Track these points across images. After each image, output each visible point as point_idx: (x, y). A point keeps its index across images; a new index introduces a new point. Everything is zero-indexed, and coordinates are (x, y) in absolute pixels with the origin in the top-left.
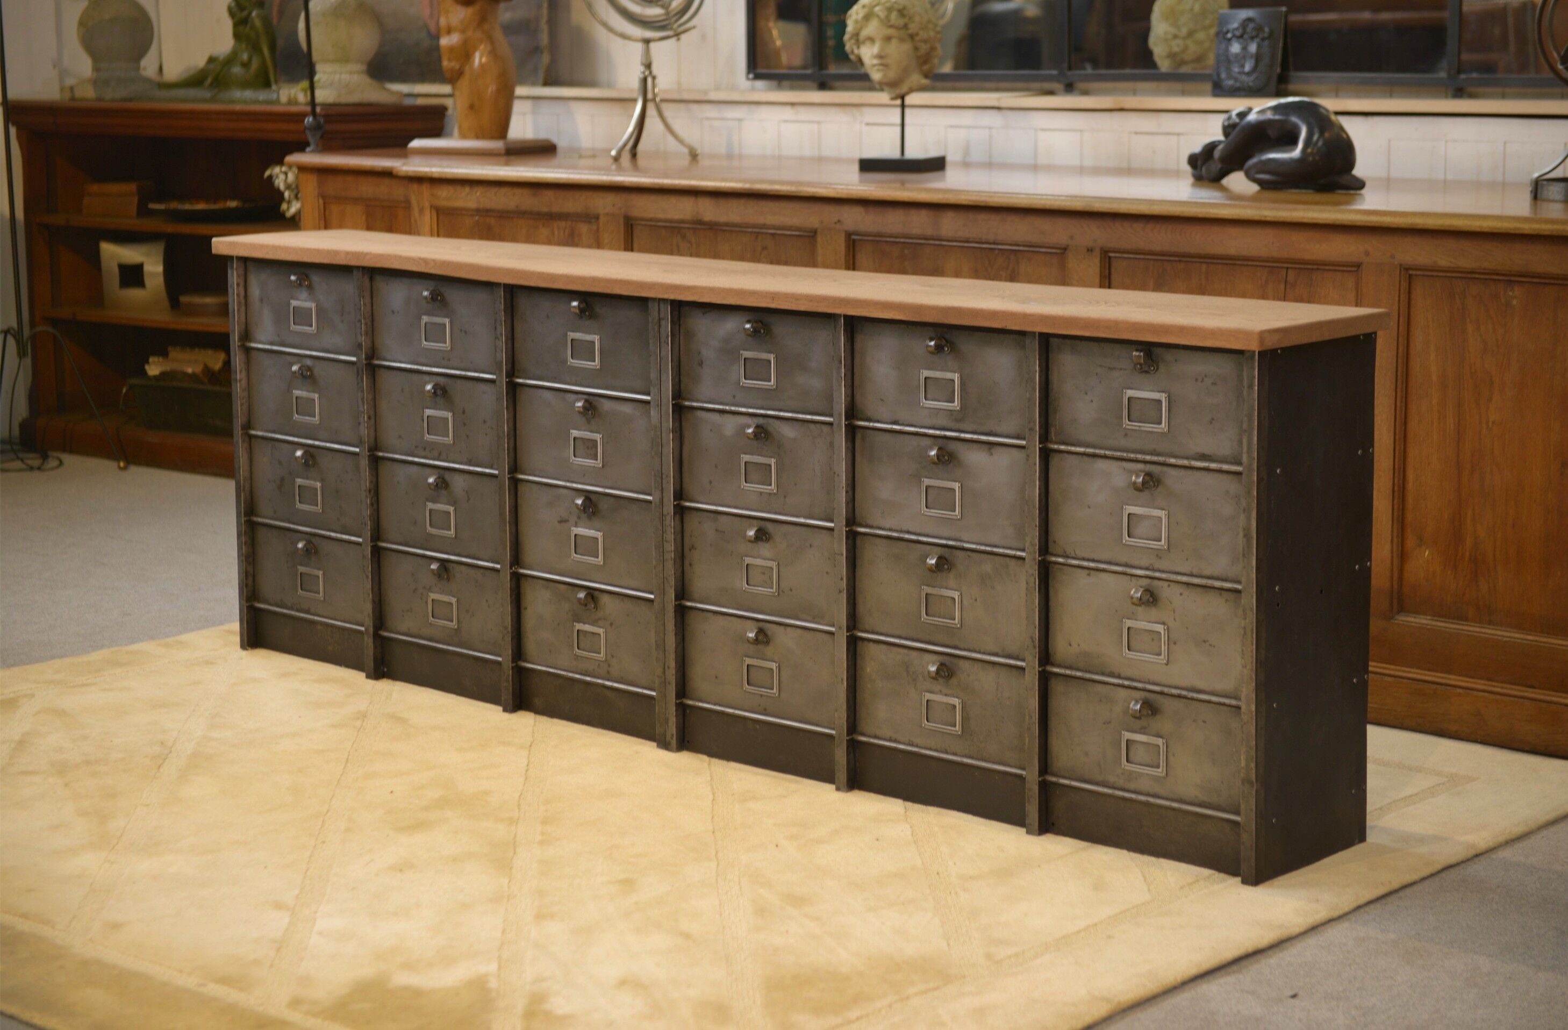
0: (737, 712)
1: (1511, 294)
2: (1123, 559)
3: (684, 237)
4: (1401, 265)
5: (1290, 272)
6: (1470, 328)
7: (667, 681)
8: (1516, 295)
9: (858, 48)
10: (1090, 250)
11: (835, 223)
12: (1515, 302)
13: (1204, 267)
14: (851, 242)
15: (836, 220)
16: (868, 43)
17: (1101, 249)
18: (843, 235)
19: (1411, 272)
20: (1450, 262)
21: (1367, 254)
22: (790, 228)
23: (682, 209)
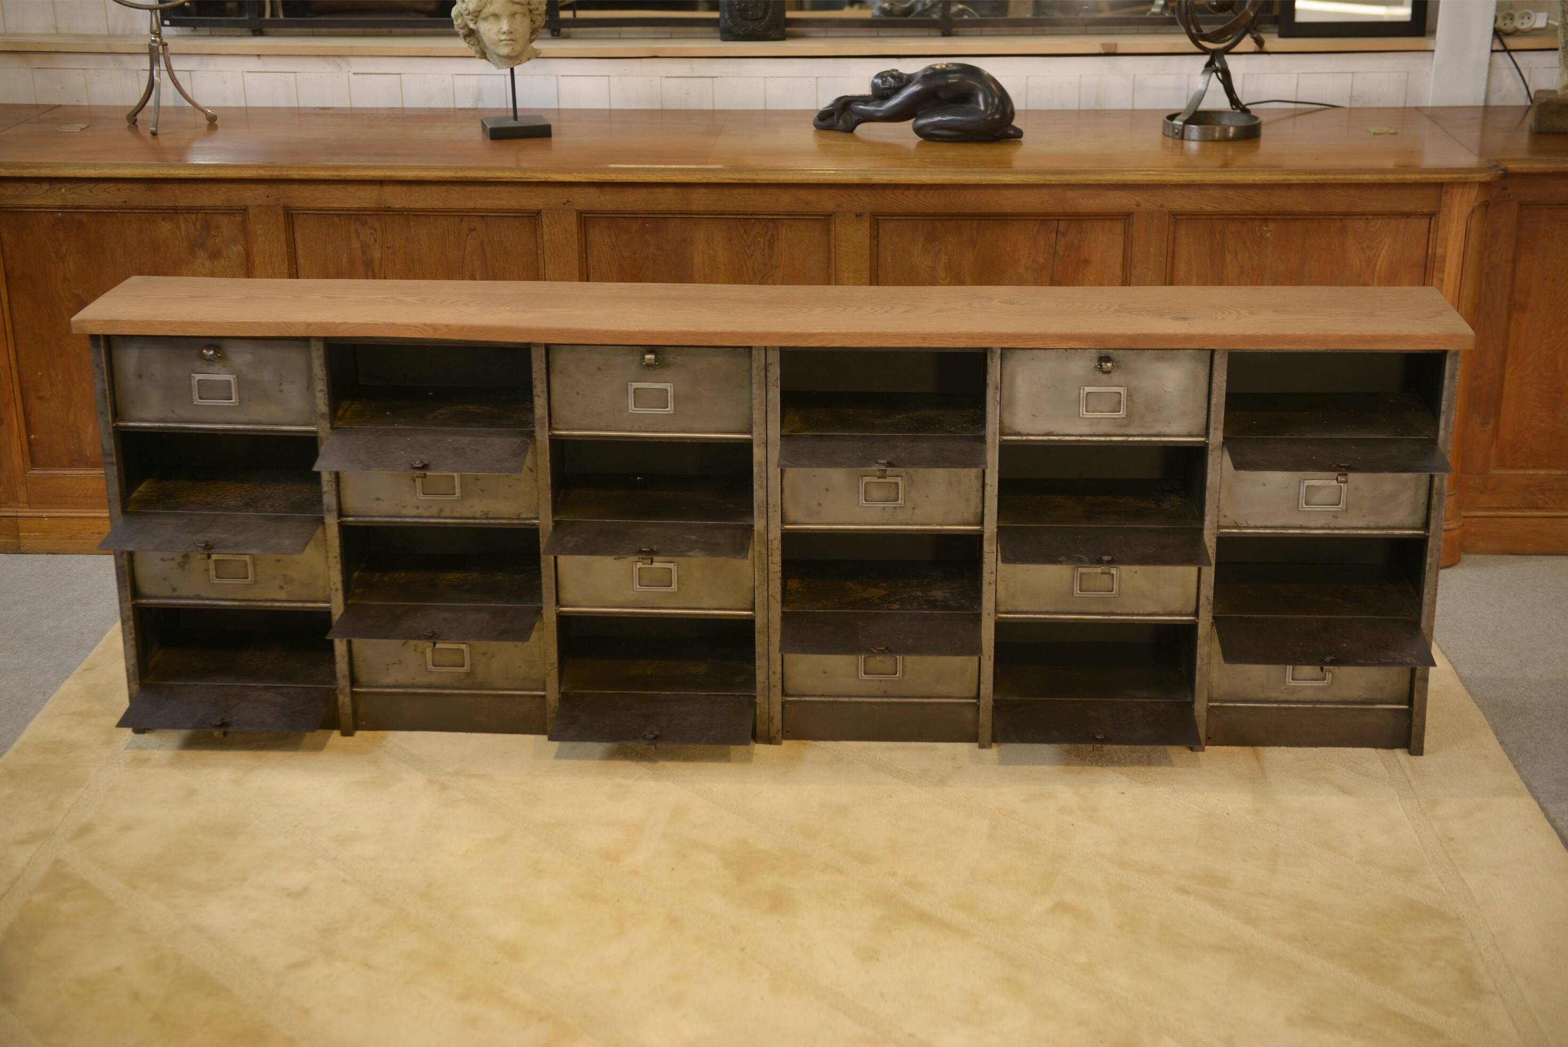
0: (853, 699)
1: (1265, 228)
2: (1298, 523)
3: (364, 224)
4: (1170, 212)
5: (1061, 223)
6: (1229, 258)
7: (771, 685)
8: (1270, 230)
9: (475, 23)
10: (859, 215)
11: (564, 204)
12: (1268, 235)
13: (975, 224)
14: (583, 221)
15: (565, 201)
16: (491, 20)
17: (871, 213)
18: (575, 214)
19: (1177, 217)
20: (1216, 207)
21: (1138, 205)
22: (507, 211)
23: (366, 198)
